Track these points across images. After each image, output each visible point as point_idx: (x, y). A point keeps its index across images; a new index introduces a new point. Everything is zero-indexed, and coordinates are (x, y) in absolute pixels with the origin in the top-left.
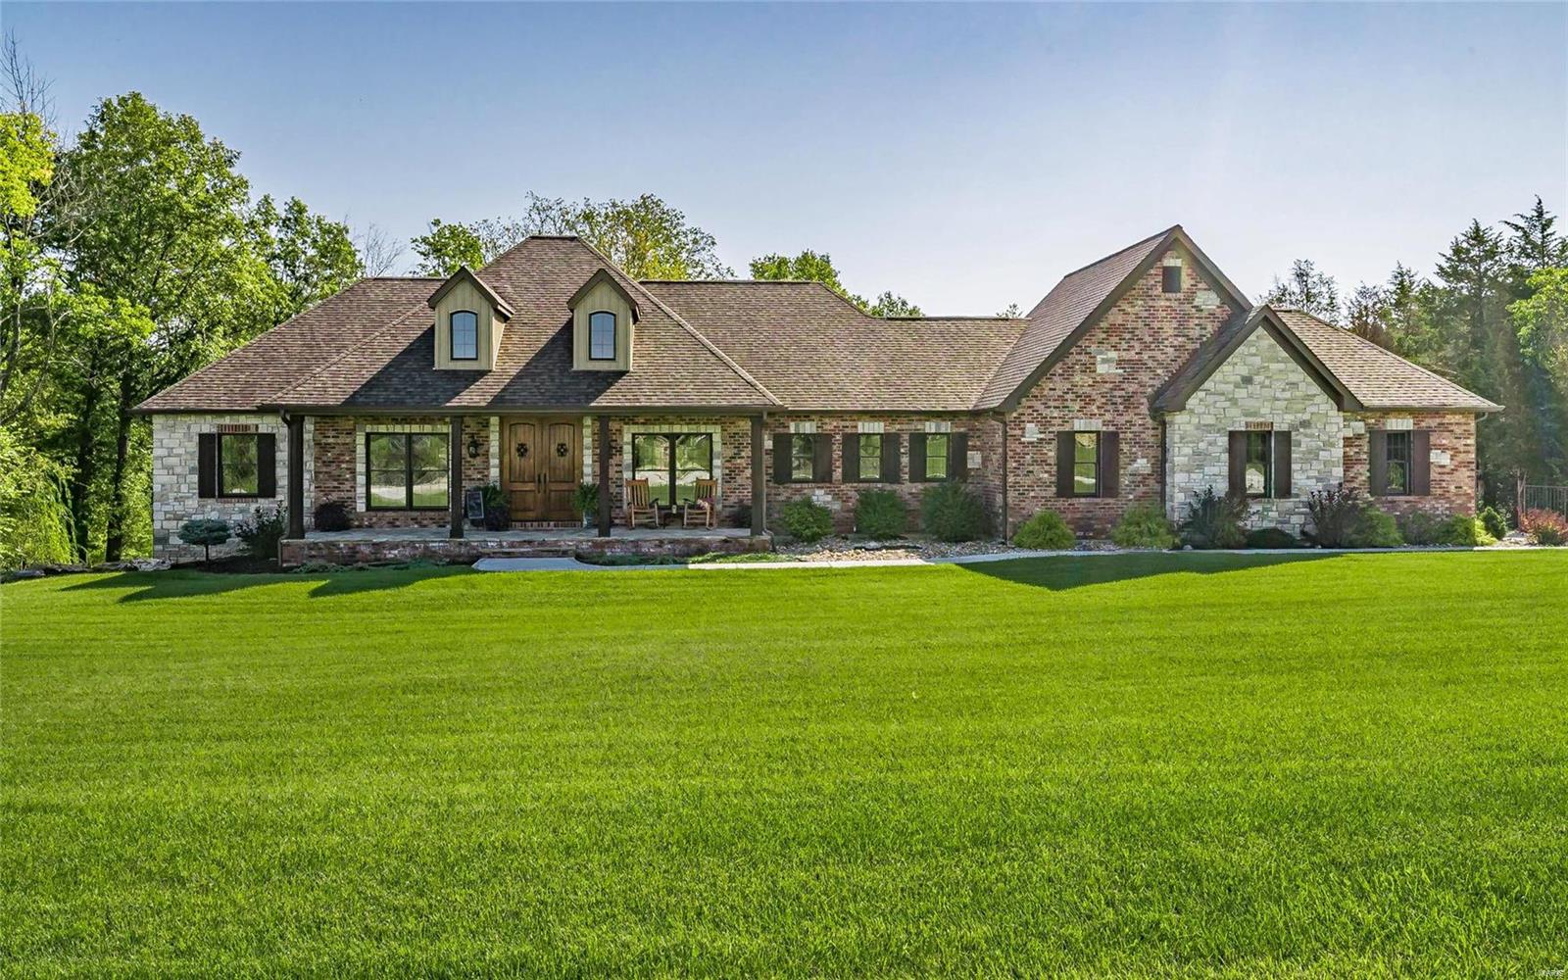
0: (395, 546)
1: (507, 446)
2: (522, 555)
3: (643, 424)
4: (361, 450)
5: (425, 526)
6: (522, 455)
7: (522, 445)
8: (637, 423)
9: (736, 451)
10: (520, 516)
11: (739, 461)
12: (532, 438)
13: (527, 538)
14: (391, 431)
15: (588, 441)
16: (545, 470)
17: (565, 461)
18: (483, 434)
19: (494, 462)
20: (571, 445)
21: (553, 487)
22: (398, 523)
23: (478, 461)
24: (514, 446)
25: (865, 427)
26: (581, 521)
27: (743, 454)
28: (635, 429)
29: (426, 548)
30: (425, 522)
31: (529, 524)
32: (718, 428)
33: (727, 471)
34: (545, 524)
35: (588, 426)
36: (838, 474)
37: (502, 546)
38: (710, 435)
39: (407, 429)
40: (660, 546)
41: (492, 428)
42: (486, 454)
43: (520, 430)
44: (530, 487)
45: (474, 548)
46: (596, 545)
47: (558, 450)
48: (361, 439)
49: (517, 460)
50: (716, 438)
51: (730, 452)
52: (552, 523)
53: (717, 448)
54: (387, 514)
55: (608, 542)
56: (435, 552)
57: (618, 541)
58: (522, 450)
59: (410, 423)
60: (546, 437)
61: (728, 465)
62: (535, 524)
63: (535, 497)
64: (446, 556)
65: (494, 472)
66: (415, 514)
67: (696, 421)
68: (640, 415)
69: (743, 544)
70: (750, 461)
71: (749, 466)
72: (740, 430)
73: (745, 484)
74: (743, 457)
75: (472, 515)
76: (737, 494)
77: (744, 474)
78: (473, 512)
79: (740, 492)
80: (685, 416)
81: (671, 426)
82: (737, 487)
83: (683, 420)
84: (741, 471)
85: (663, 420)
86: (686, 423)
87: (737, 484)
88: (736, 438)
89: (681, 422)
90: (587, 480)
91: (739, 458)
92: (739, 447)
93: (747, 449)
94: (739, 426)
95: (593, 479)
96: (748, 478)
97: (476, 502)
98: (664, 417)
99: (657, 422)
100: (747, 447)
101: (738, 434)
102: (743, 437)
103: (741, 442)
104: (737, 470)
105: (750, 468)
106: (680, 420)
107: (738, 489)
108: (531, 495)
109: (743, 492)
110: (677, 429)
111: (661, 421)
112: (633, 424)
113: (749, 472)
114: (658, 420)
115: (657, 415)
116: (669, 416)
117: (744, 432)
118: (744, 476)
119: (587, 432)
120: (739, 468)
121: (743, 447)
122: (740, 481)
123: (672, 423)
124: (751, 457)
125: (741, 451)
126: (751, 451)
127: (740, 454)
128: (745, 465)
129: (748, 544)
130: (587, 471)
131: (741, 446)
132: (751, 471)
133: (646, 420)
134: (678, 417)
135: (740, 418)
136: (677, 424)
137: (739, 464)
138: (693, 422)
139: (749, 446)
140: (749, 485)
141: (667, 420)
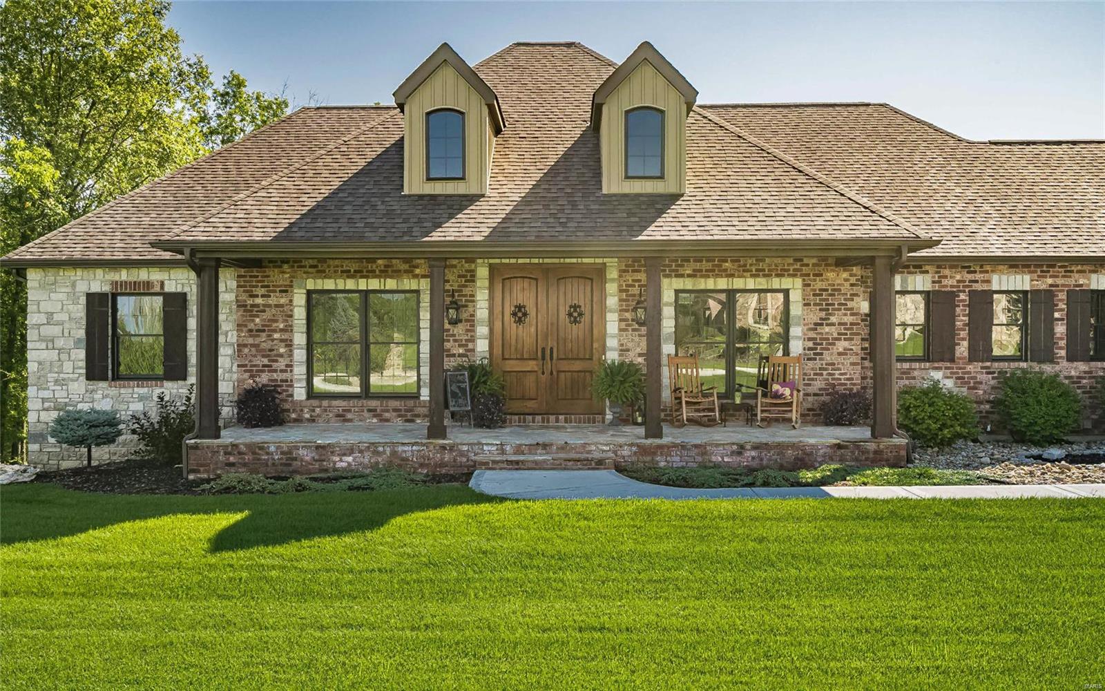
0: (350, 451)
1: (498, 309)
2: (538, 466)
3: (689, 276)
4: (300, 313)
5: (387, 420)
6: (520, 321)
7: (519, 307)
8: (682, 276)
9: (823, 314)
10: (516, 406)
11: (827, 329)
12: (532, 301)
13: (540, 440)
14: (341, 287)
15: (612, 301)
16: (551, 343)
17: (576, 331)
18: (466, 291)
19: (482, 330)
20: (588, 306)
21: (564, 366)
22: (349, 416)
23: (459, 330)
24: (508, 310)
25: (1002, 281)
26: (603, 413)
27: (833, 319)
28: (679, 284)
30: (387, 415)
31: (530, 418)
32: (798, 282)
33: (810, 344)
34: (552, 418)
35: (613, 280)
36: (962, 349)
37: (503, 452)
38: (786, 292)
39: (363, 285)
40: (740, 453)
41: (479, 284)
42: (471, 320)
43: (518, 286)
44: (532, 365)
45: (462, 454)
46: (643, 450)
47: (570, 315)
48: (300, 299)
49: (512, 328)
50: (795, 296)
51: (815, 316)
52: (562, 417)
53: (796, 310)
54: (335, 403)
55: (660, 447)
57: (675, 446)
58: (520, 314)
59: (367, 277)
60: (553, 299)
61: (812, 334)
62: (539, 418)
63: (537, 382)
64: (422, 465)
65: (482, 346)
66: (373, 403)
67: (767, 272)
68: (686, 264)
69: (868, 452)
70: (845, 329)
71: (843, 337)
72: (829, 285)
73: (836, 362)
74: (833, 324)
75: (454, 406)
76: (825, 377)
77: (835, 347)
78: (456, 402)
79: (830, 374)
80: (751, 265)
81: (730, 279)
82: (824, 366)
83: (748, 271)
84: (830, 344)
85: (719, 271)
86: (752, 276)
87: (824, 362)
88: (824, 297)
89: (745, 274)
90: (612, 356)
91: (827, 325)
92: (828, 310)
93: (840, 312)
94: (827, 280)
95: (620, 355)
96: (840, 354)
97: (459, 387)
98: (721, 266)
99: (711, 274)
100: (840, 310)
101: (827, 290)
102: (834, 295)
103: (830, 302)
104: (824, 342)
105: (845, 339)
106: (744, 271)
107: (826, 369)
108: (532, 378)
109: (834, 374)
110: (738, 283)
111: (716, 272)
112: (677, 276)
113: (841, 345)
114: (713, 271)
115: (710, 264)
116: (727, 264)
117: (836, 287)
118: (835, 351)
119: (612, 288)
120: (828, 339)
121: (833, 309)
122: (828, 359)
123: (732, 276)
124: (846, 324)
125: (830, 314)
126: (846, 315)
127: (829, 319)
128: (835, 335)
129: (876, 452)
130: (612, 343)
131: (830, 307)
132: (846, 344)
133: (694, 270)
134: (740, 266)
135: (829, 268)
136: (739, 277)
137: (827, 333)
138: (761, 273)
139: (843, 307)
140: (843, 364)
141: (725, 270)
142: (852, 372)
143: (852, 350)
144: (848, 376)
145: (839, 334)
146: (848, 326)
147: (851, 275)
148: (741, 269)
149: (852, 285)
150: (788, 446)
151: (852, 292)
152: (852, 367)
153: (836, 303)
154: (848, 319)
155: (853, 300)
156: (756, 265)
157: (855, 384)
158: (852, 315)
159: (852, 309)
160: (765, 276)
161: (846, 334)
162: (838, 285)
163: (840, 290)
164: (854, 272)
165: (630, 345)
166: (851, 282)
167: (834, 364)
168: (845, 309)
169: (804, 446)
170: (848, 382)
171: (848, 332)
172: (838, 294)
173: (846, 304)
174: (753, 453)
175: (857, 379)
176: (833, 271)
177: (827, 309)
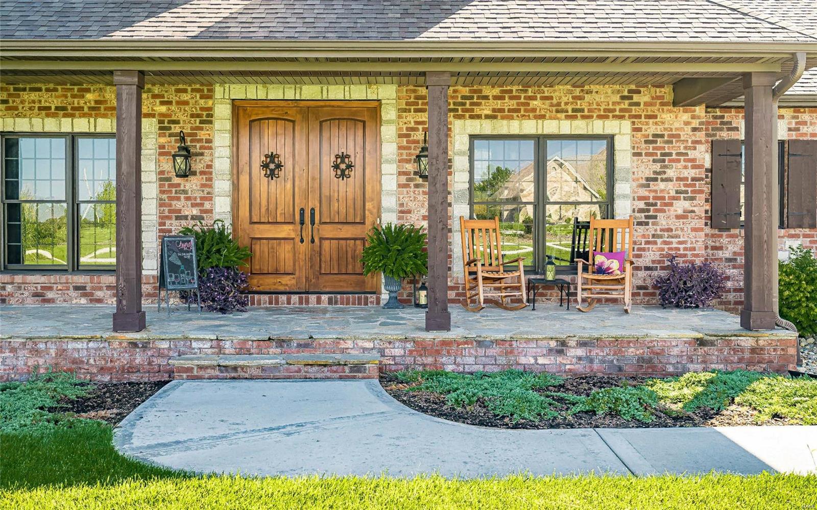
1: (244, 158)
3: (487, 117)
5: (99, 301)
6: (272, 175)
7: (272, 157)
8: (479, 117)
9: (657, 167)
10: (268, 283)
11: (662, 185)
12: (289, 149)
13: (275, 332)
14: (38, 128)
15: (389, 149)
16: (313, 203)
17: (347, 188)
18: (202, 135)
19: (222, 185)
20: (359, 156)
21: (328, 231)
22: (50, 295)
23: (192, 185)
24: (258, 159)
26: (376, 292)
27: (670, 173)
28: (474, 127)
29: (61, 352)
30: (99, 294)
31: (283, 298)
32: (626, 125)
33: (641, 205)
34: (313, 298)
35: (389, 122)
37: (220, 350)
38: (610, 139)
39: (66, 125)
40: (560, 352)
41: (217, 125)
42: (208, 172)
43: (269, 131)
44: (286, 231)
45: (160, 354)
46: (422, 348)
47: (336, 167)
49: (262, 183)
50: (623, 144)
51: (647, 168)
52: (325, 297)
53: (623, 160)
54: (30, 278)
55: (445, 343)
56: (74, 361)
57: (467, 341)
58: (272, 166)
59: (72, 116)
60: (314, 147)
61: (643, 192)
62: (295, 298)
63: (294, 251)
64: (102, 369)
65: (222, 206)
66: (80, 279)
67: (586, 113)
68: (483, 102)
69: (742, 351)
70: (685, 185)
71: (682, 195)
72: (665, 129)
73: (674, 228)
74: (669, 180)
75: (174, 283)
76: (659, 246)
77: (672, 209)
78: (176, 277)
79: (665, 243)
80: (566, 104)
81: (540, 121)
82: (659, 233)
83: (562, 111)
84: (666, 205)
85: (526, 111)
86: (568, 117)
87: (658, 228)
88: (658, 144)
89: (559, 115)
90: (389, 219)
91: (662, 180)
92: (664, 161)
93: (678, 164)
94: (663, 123)
95: (400, 218)
96: (678, 217)
97: (181, 258)
98: (528, 104)
99: (515, 115)
100: (679, 161)
101: (662, 136)
102: (671, 142)
103: (667, 151)
104: (659, 202)
105: (685, 199)
106: (557, 111)
107: (661, 237)
108: (287, 247)
109: (671, 243)
110: (550, 127)
111: (522, 113)
112: (471, 117)
113: (681, 206)
114: (518, 111)
115: (515, 102)
116: (535, 102)
117: (674, 132)
118: (672, 213)
119: (388, 132)
120: (663, 198)
121: (670, 161)
122: (664, 223)
123: (543, 117)
124: (686, 179)
125: (666, 167)
126: (686, 167)
127: (665, 173)
128: (673, 193)
129: (753, 350)
130: (389, 202)
131: (667, 158)
132: (687, 205)
133: (494, 110)
134: (552, 105)
135: (665, 108)
136: (551, 118)
137: (662, 191)
138: (579, 114)
139: (682, 158)
140: (682, 229)
141: (534, 110)
142: (694, 240)
143: (693, 211)
144: (689, 245)
145: (677, 192)
146: (689, 182)
147: (693, 117)
148: (554, 109)
149: (694, 129)
150: (629, 342)
151: (694, 138)
152: (694, 234)
153: (674, 152)
154: (691, 173)
155: (695, 149)
156: (572, 103)
157: (697, 256)
158: (694, 167)
159: (693, 160)
160: (583, 117)
161: (686, 192)
162: (677, 129)
163: (678, 136)
164: (697, 113)
165: (412, 205)
166: (693, 126)
167: (672, 230)
168: (685, 160)
169: (652, 342)
170: (688, 253)
171: (690, 189)
172: (677, 141)
173: (687, 154)
174: (580, 352)
175: (700, 249)
176: (670, 111)
177: (663, 159)
